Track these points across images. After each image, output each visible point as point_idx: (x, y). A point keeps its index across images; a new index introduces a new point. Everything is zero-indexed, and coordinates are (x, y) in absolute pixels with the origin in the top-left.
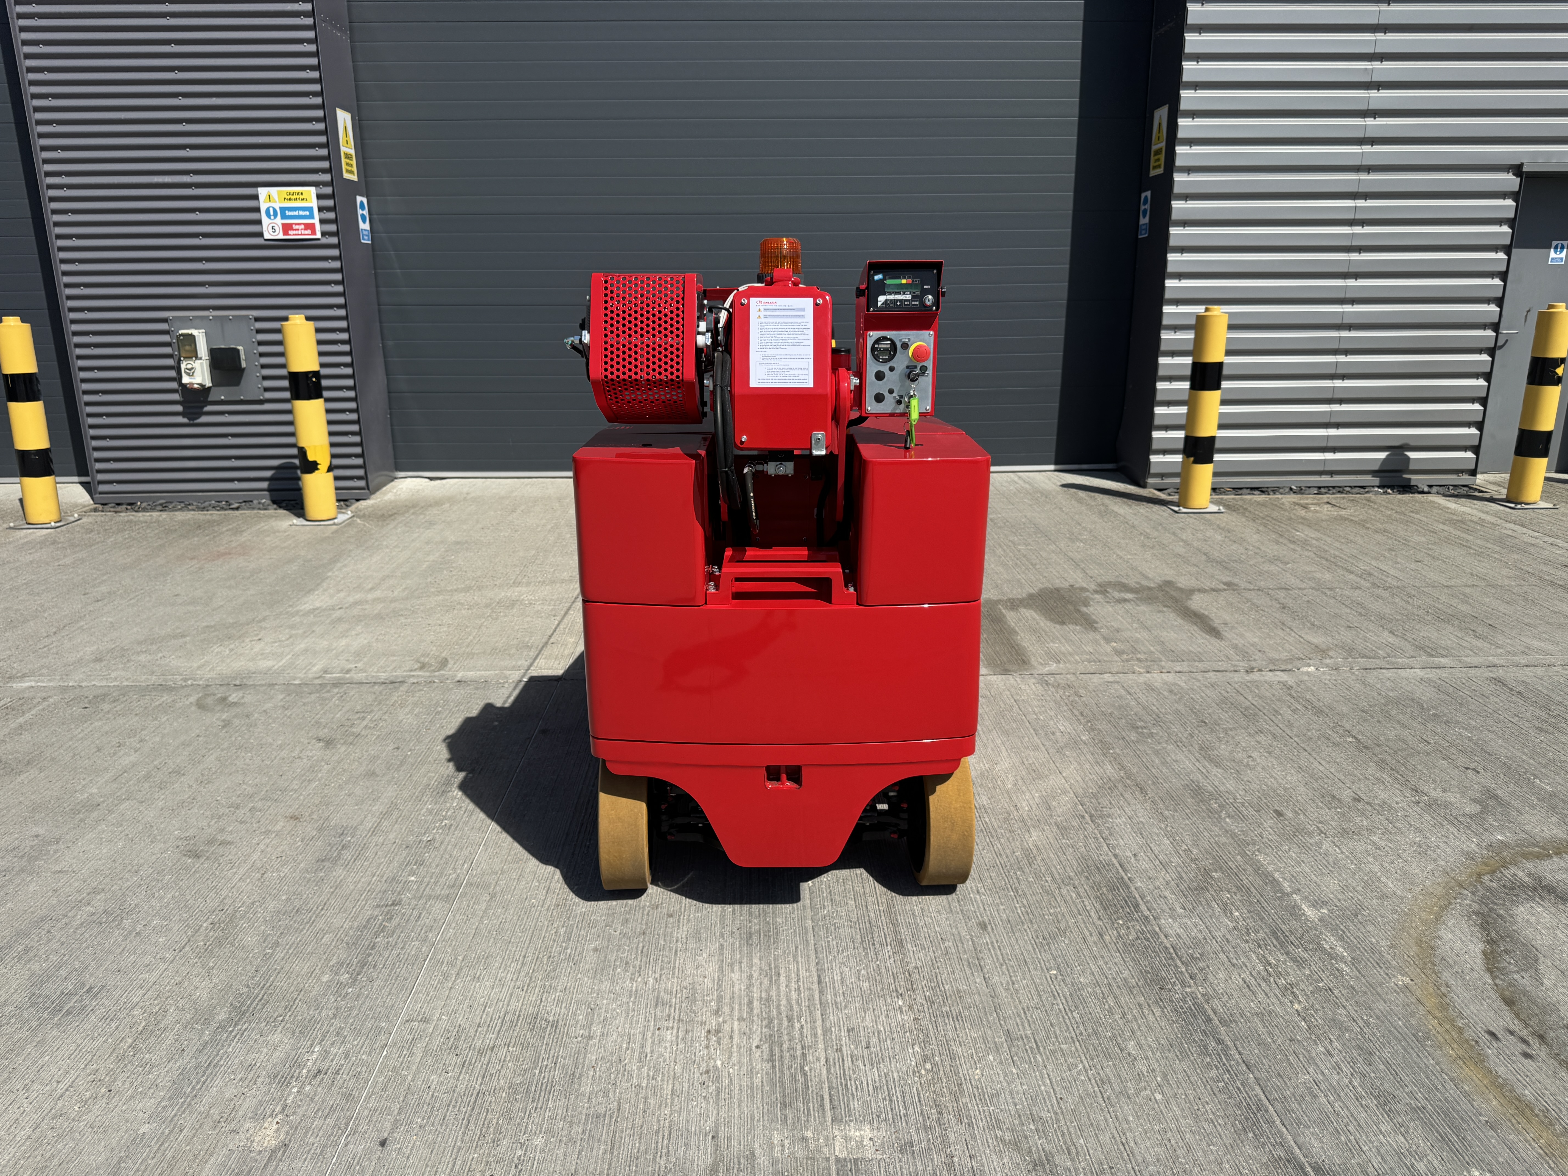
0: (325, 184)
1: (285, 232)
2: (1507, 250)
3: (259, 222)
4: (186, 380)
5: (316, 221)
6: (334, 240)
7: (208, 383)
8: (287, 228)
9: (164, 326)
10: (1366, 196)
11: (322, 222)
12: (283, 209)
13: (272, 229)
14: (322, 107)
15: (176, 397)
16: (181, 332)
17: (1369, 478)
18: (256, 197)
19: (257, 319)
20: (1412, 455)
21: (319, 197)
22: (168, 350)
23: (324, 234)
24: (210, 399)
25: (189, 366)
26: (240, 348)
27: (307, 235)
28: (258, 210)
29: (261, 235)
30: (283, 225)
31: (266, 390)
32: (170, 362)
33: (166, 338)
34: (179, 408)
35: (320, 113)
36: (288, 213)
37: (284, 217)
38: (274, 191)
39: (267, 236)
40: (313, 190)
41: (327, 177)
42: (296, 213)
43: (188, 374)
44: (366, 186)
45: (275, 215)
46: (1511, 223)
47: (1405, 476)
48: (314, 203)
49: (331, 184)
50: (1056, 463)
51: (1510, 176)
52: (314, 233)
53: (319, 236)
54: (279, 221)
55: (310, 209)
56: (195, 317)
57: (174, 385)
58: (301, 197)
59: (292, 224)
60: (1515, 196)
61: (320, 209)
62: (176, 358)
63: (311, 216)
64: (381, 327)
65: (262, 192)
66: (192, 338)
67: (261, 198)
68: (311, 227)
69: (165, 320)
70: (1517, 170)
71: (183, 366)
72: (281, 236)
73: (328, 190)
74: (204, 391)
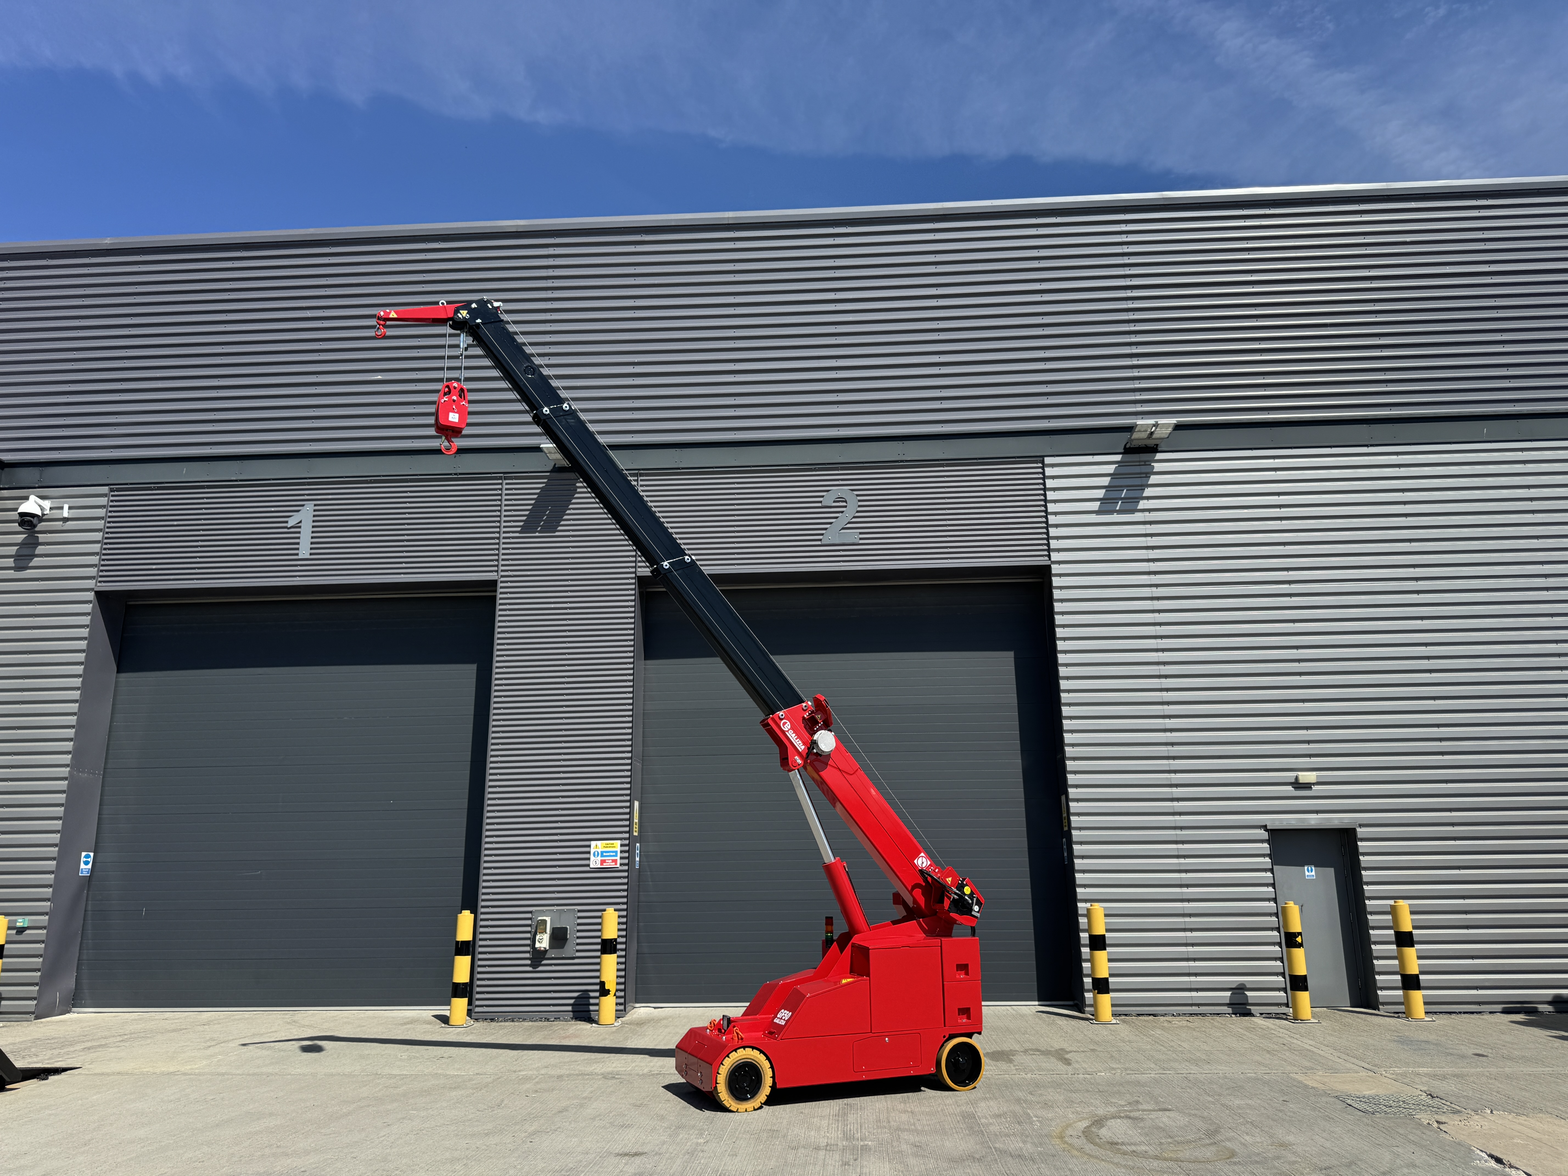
0: (625, 839)
1: (602, 864)
2: (1272, 870)
3: (589, 859)
4: (537, 945)
5: (618, 858)
6: (626, 868)
7: (548, 948)
8: (603, 862)
9: (529, 915)
10: (1183, 842)
11: (621, 858)
12: (602, 852)
13: (595, 862)
14: (629, 801)
15: (528, 955)
16: (540, 918)
17: (1226, 1008)
18: (589, 846)
19: (579, 911)
20: (1249, 993)
21: (622, 845)
22: (529, 929)
23: (621, 865)
24: (547, 956)
25: (541, 938)
26: (568, 927)
27: (612, 865)
28: (589, 853)
29: (589, 865)
30: (601, 860)
31: (578, 951)
32: (528, 935)
33: (529, 922)
34: (529, 962)
35: (628, 804)
36: (604, 854)
37: (602, 856)
38: (599, 843)
39: (592, 866)
40: (619, 842)
41: (627, 835)
42: (609, 854)
43: (539, 942)
44: (641, 838)
45: (598, 855)
46: (1270, 856)
47: (1248, 1007)
48: (618, 849)
49: (629, 839)
50: (1038, 1001)
51: (1262, 831)
52: (616, 864)
53: (618, 865)
54: (599, 858)
55: (616, 852)
56: (546, 910)
57: (528, 949)
58: (612, 846)
59: (605, 860)
60: (1268, 841)
61: (621, 852)
62: (533, 933)
63: (616, 856)
64: (638, 915)
65: (593, 843)
66: (545, 921)
67: (592, 847)
68: (615, 861)
69: (531, 912)
70: (1265, 827)
71: (537, 937)
72: (599, 866)
73: (627, 842)
74: (546, 951)
